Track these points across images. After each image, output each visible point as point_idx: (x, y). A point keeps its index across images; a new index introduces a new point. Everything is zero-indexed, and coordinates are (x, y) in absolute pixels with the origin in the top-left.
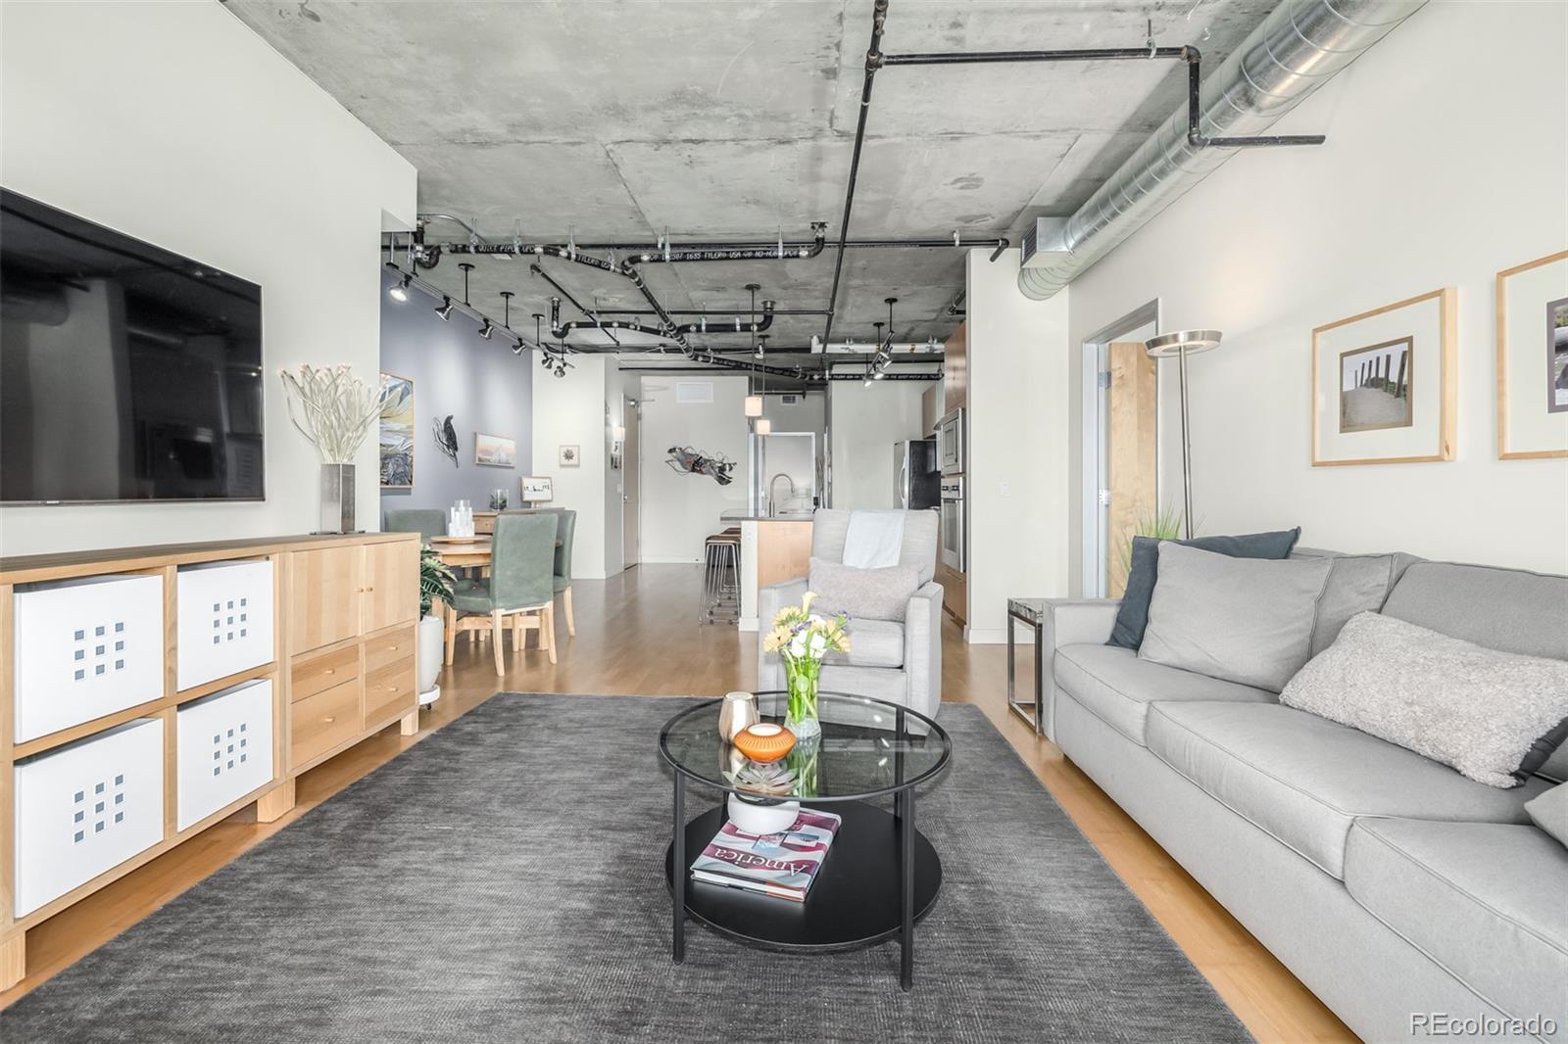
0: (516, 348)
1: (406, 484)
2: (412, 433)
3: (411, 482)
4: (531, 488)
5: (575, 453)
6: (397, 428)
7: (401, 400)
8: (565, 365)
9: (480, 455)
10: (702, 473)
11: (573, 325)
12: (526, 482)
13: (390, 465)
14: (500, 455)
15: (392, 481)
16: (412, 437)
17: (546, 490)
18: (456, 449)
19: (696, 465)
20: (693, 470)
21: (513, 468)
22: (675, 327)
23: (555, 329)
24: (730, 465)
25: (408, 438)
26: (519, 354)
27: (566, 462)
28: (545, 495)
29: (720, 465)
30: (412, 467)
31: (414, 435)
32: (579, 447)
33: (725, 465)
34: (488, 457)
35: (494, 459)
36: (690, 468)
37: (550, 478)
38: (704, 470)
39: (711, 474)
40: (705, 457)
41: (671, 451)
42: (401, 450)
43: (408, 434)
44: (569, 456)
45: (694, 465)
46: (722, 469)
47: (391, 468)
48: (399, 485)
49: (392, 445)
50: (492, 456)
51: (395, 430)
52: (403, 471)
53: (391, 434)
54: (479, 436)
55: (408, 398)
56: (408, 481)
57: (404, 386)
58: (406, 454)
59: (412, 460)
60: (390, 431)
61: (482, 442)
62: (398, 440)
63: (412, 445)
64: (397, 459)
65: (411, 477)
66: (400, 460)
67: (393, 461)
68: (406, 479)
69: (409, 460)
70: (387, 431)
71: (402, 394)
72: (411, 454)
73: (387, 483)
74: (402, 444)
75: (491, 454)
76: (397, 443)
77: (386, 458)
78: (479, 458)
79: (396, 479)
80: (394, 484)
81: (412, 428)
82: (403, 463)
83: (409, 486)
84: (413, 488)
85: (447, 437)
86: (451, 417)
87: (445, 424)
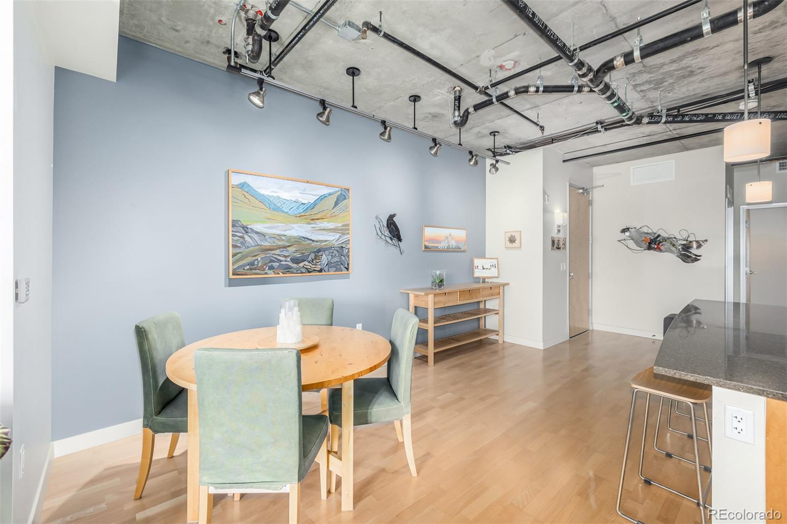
0: (431, 148)
1: (341, 271)
2: (348, 230)
3: (347, 269)
4: (480, 267)
5: (517, 238)
6: (333, 227)
7: (336, 204)
8: (497, 161)
9: (427, 244)
10: (660, 250)
11: (471, 110)
12: (477, 262)
13: (324, 256)
14: (448, 242)
15: (326, 269)
16: (348, 234)
17: (493, 269)
18: (400, 239)
19: (654, 243)
20: (649, 248)
21: (464, 251)
22: (590, 69)
23: (456, 119)
24: (697, 242)
25: (343, 234)
26: (436, 153)
27: (510, 245)
28: (493, 272)
29: (685, 242)
30: (349, 256)
31: (350, 232)
32: (521, 231)
33: (691, 242)
34: (436, 245)
35: (443, 245)
36: (646, 246)
37: (497, 259)
38: (662, 248)
39: (671, 251)
40: (664, 234)
41: (624, 231)
42: (336, 244)
43: (344, 230)
44: (512, 240)
45: (650, 243)
46: (687, 247)
47: (325, 259)
48: (335, 271)
49: (326, 241)
50: (440, 243)
51: (329, 228)
52: (339, 260)
53: (325, 232)
54: (426, 228)
55: (345, 202)
56: (345, 268)
57: (339, 193)
58: (342, 247)
59: (349, 252)
60: (324, 230)
61: (429, 232)
62: (333, 236)
63: (349, 240)
64: (332, 251)
65: (348, 264)
66: (335, 252)
67: (327, 252)
68: (342, 266)
69: (345, 251)
70: (320, 230)
71: (338, 199)
72: (348, 246)
73: (320, 271)
74: (338, 239)
75: (439, 242)
76: (332, 238)
77: (319, 251)
78: (425, 245)
79: (331, 267)
80: (328, 271)
81: (349, 226)
82: (337, 255)
83: (346, 272)
84: (350, 274)
85: (390, 232)
86: (394, 216)
87: (388, 221)
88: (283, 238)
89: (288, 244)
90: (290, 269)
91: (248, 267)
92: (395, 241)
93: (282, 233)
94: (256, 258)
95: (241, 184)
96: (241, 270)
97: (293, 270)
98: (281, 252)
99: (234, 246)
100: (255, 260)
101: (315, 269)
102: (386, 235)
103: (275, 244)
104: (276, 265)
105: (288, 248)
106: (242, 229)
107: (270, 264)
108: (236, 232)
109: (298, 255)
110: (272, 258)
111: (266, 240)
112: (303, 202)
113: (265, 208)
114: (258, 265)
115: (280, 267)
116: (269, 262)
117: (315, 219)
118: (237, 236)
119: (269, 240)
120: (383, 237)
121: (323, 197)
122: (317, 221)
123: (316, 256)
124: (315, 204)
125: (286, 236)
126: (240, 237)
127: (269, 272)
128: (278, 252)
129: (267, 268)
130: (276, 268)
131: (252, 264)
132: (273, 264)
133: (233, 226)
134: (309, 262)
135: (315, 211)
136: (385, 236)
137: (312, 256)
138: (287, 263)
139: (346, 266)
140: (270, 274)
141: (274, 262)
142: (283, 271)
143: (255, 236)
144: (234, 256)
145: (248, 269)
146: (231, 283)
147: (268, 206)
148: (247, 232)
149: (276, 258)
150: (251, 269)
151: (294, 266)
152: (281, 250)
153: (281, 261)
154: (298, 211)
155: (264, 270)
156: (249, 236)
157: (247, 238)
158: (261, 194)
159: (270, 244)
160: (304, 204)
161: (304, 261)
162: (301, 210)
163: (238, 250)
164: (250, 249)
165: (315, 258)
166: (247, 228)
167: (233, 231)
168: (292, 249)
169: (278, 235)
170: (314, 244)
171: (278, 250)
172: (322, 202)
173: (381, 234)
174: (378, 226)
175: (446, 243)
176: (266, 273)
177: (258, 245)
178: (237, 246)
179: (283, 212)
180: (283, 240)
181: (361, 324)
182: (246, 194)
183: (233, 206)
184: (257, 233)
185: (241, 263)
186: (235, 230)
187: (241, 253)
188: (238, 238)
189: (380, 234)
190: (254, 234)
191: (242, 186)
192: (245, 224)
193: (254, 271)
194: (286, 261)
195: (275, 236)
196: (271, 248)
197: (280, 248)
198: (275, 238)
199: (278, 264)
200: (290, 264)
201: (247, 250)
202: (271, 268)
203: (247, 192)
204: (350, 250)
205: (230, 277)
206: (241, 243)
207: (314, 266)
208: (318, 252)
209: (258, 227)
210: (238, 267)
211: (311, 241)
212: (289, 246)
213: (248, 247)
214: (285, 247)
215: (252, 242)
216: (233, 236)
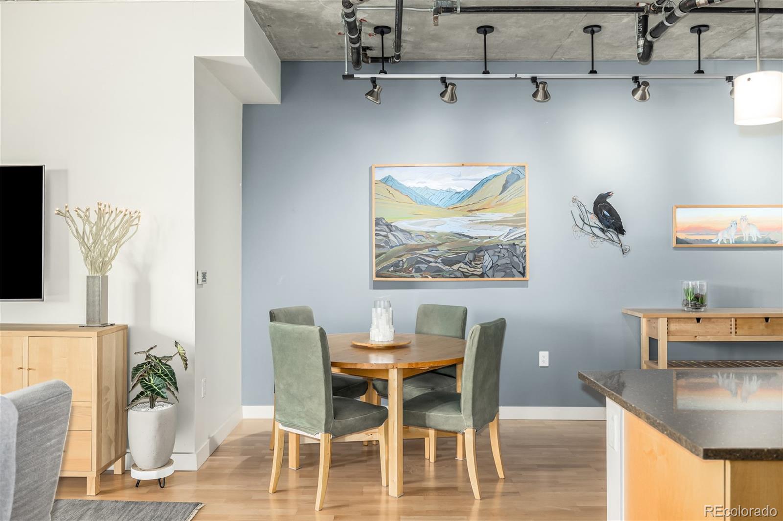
1: (513, 276)
2: (524, 221)
3: (523, 274)
7: (505, 188)
9: (682, 236)
13: (487, 256)
15: (490, 273)
16: (524, 226)
18: (620, 230)
25: (516, 227)
30: (524, 257)
31: (526, 223)
42: (505, 241)
43: (519, 221)
47: (487, 260)
48: (503, 277)
49: (490, 237)
50: (717, 234)
51: (495, 220)
52: (509, 262)
53: (488, 226)
54: (679, 210)
55: (518, 184)
56: (520, 272)
57: (510, 173)
58: (514, 244)
59: (524, 251)
60: (486, 223)
61: (686, 217)
62: (500, 230)
63: (525, 234)
64: (498, 250)
65: (524, 268)
66: (503, 251)
67: (491, 252)
68: (514, 270)
69: (519, 250)
70: (481, 223)
71: (507, 182)
72: (524, 243)
73: (482, 275)
74: (508, 234)
75: (716, 232)
76: (500, 234)
77: (480, 250)
78: (677, 237)
79: (498, 271)
80: (493, 276)
81: (525, 216)
82: (506, 255)
83: (522, 278)
84: (529, 282)
85: (599, 219)
86: (608, 195)
87: (596, 203)
88: (432, 235)
89: (438, 243)
90: (441, 272)
91: (392, 269)
92: (612, 234)
93: (431, 229)
94: (401, 259)
95: (385, 178)
96: (385, 272)
97: (445, 274)
98: (429, 251)
99: (378, 246)
100: (400, 261)
101: (475, 273)
102: (592, 224)
103: (422, 243)
104: (423, 267)
105: (438, 248)
106: (385, 227)
107: (417, 266)
108: (379, 231)
109: (451, 255)
110: (419, 259)
111: (412, 238)
112: (458, 191)
113: (412, 202)
114: (403, 266)
115: (429, 269)
116: (416, 263)
117: (474, 210)
118: (381, 235)
119: (415, 238)
120: (587, 228)
121: (485, 181)
122: (476, 212)
123: (475, 256)
124: (474, 190)
125: (436, 232)
126: (384, 236)
127: (415, 274)
128: (426, 252)
129: (413, 270)
130: (425, 271)
131: (396, 265)
132: (420, 265)
133: (377, 224)
134: (466, 264)
135: (474, 199)
136: (591, 226)
137: (470, 256)
138: (437, 265)
139: (521, 270)
140: (417, 277)
141: (422, 263)
142: (432, 274)
143: (400, 234)
144: (377, 256)
145: (392, 271)
146: (376, 286)
147: (414, 199)
148: (391, 231)
149: (423, 259)
150: (396, 271)
151: (446, 268)
152: (431, 249)
153: (431, 262)
154: (451, 202)
155: (411, 271)
156: (393, 235)
157: (390, 236)
158: (407, 187)
159: (416, 243)
160: (459, 192)
161: (459, 262)
162: (455, 200)
163: (381, 251)
164: (395, 248)
165: (474, 260)
166: (392, 226)
167: (376, 230)
168: (441, 248)
169: (427, 232)
170: (472, 242)
171: (427, 250)
172: (483, 187)
173: (582, 223)
174: (577, 213)
175: (733, 234)
176: (412, 276)
177: (403, 244)
178: (382, 247)
179: (432, 204)
180: (432, 238)
181: (547, 353)
182: (390, 188)
183: (376, 203)
184: (402, 231)
185: (385, 264)
186: (378, 229)
187: (385, 253)
188: (382, 237)
189: (580, 223)
190: (398, 232)
191: (386, 180)
192: (389, 222)
193: (398, 273)
194: (436, 263)
195: (422, 233)
196: (419, 247)
197: (427, 247)
198: (423, 236)
199: (426, 266)
200: (440, 266)
201: (391, 250)
202: (418, 270)
203: (391, 187)
204: (527, 249)
205: (374, 279)
206: (386, 242)
207: (473, 269)
208: (478, 251)
209: (403, 224)
210: (383, 269)
211: (468, 238)
212: (440, 245)
213: (392, 247)
214: (435, 246)
215: (396, 241)
216: (376, 235)
